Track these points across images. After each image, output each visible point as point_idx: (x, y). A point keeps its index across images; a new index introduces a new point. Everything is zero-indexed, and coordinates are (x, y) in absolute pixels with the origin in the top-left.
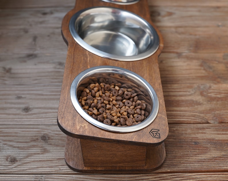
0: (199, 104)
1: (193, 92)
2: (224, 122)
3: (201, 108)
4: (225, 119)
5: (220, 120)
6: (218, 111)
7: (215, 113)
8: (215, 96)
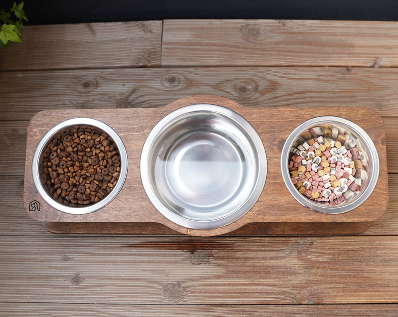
0: (294, 273)
1: (288, 253)
2: (321, 303)
3: (295, 280)
4: (322, 300)
5: (316, 301)
6: (316, 285)
7: (312, 289)
8: (316, 259)
